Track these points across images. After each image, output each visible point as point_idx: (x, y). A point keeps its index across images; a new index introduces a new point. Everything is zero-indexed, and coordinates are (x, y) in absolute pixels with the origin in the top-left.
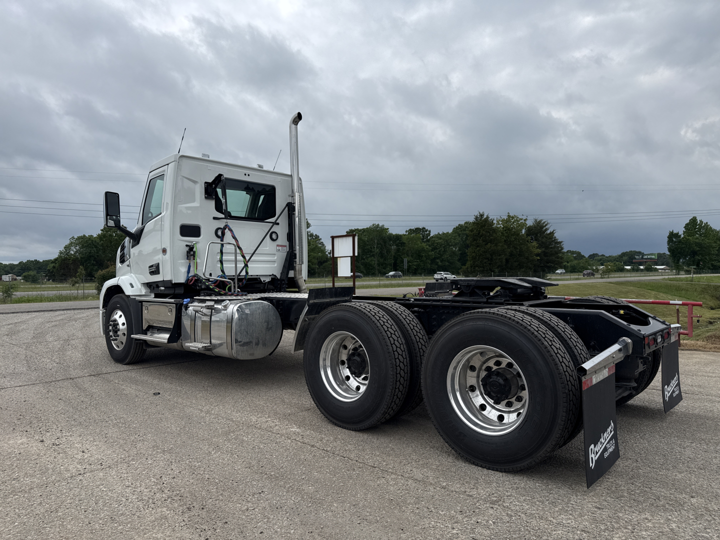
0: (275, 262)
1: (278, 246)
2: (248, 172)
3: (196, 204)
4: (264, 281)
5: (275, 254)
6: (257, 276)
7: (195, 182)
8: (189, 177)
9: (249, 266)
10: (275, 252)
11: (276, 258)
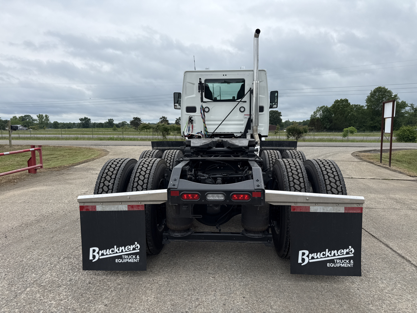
0: (243, 124)
1: (245, 115)
2: (225, 73)
3: (194, 96)
4: (236, 136)
5: (243, 120)
6: (232, 132)
7: (194, 84)
8: (191, 82)
9: (207, 127)
10: (244, 119)
11: (244, 122)
